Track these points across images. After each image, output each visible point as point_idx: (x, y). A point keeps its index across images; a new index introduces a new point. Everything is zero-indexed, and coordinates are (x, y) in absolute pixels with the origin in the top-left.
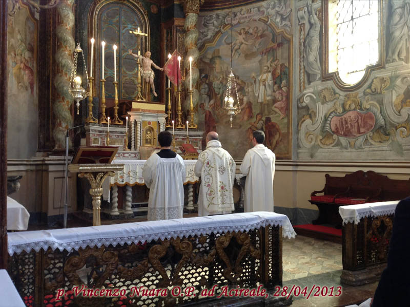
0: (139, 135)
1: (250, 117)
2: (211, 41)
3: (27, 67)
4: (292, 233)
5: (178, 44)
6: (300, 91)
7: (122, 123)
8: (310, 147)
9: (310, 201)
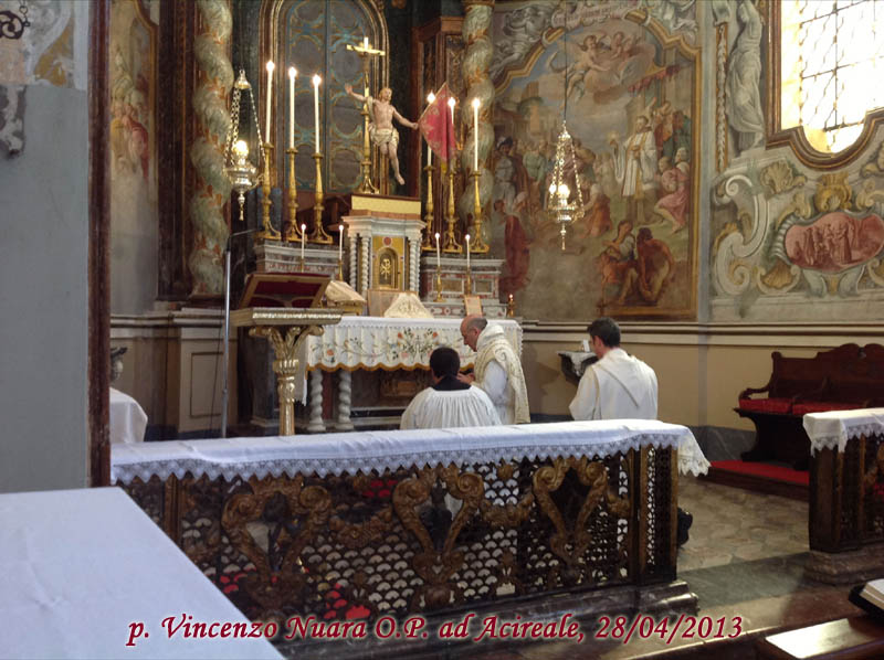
0: (365, 265)
1: (605, 228)
2: (519, 65)
3: (134, 124)
4: (700, 464)
5: (448, 72)
6: (718, 170)
7: (330, 240)
8: (737, 293)
9: (736, 410)
